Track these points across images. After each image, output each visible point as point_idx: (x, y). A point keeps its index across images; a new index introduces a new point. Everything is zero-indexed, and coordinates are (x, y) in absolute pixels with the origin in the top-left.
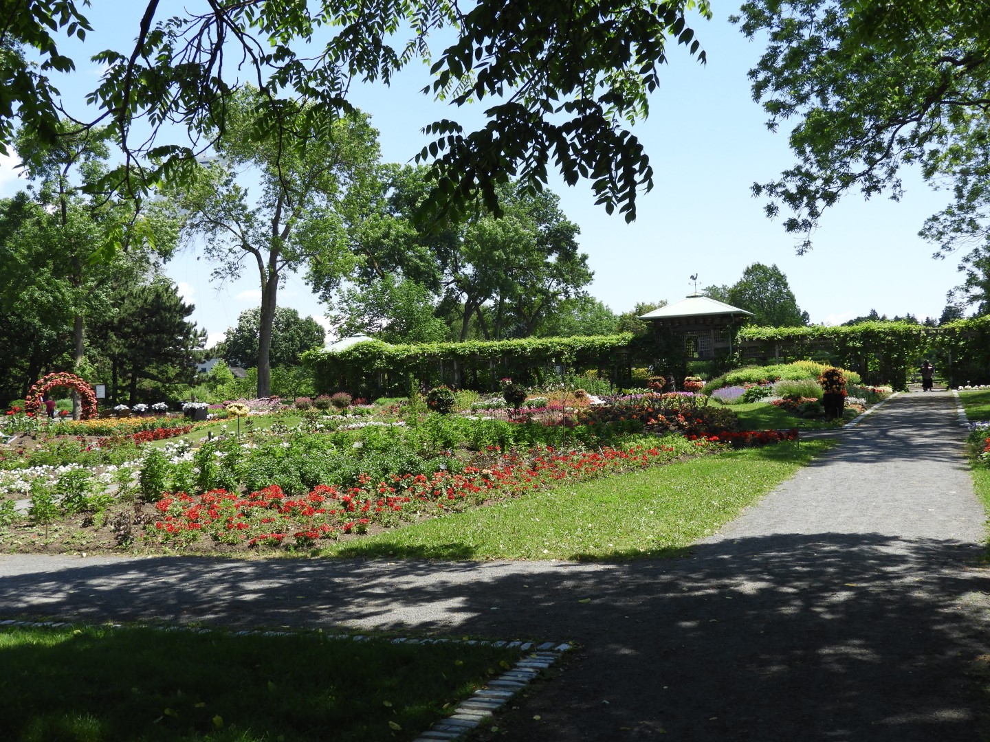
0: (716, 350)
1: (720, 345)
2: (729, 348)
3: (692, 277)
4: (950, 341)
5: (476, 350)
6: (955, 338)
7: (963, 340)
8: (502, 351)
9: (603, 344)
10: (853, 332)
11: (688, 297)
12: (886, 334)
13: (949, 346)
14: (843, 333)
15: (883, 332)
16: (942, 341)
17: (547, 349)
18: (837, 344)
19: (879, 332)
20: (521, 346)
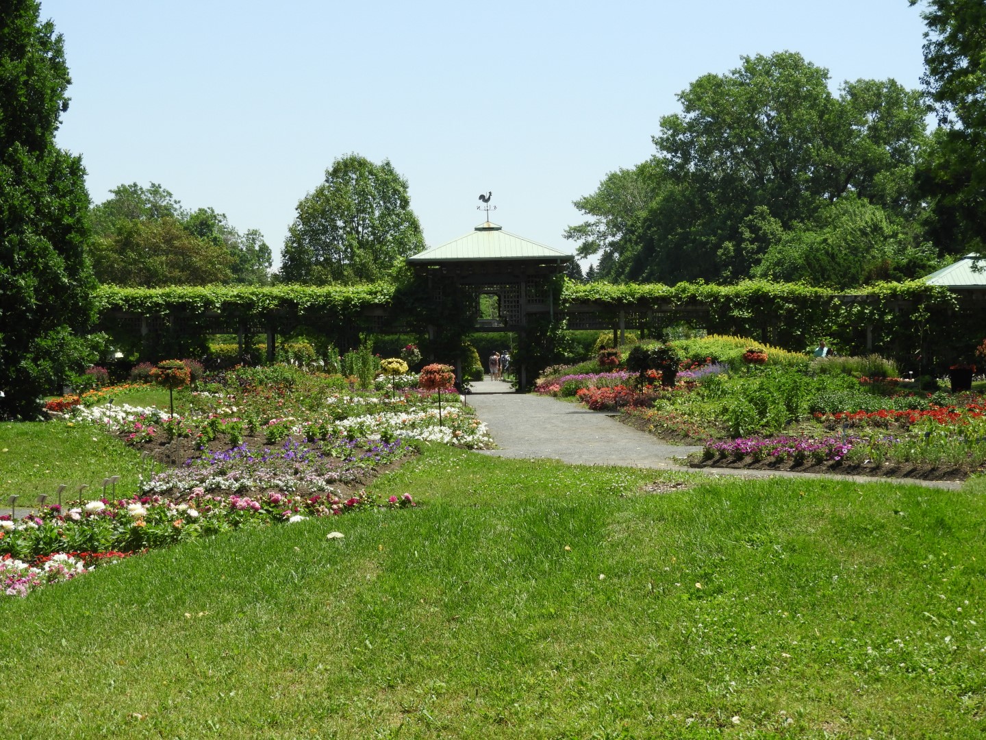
0: (529, 315)
1: (536, 308)
2: (549, 313)
3: (482, 197)
4: (872, 313)
5: (121, 302)
6: (878, 310)
7: (890, 313)
8: (169, 305)
9: (348, 301)
10: (737, 295)
11: (477, 229)
12: (786, 299)
13: (870, 318)
14: (723, 296)
15: (780, 297)
16: (861, 313)
17: (250, 305)
18: (715, 312)
19: (775, 296)
20: (202, 297)
